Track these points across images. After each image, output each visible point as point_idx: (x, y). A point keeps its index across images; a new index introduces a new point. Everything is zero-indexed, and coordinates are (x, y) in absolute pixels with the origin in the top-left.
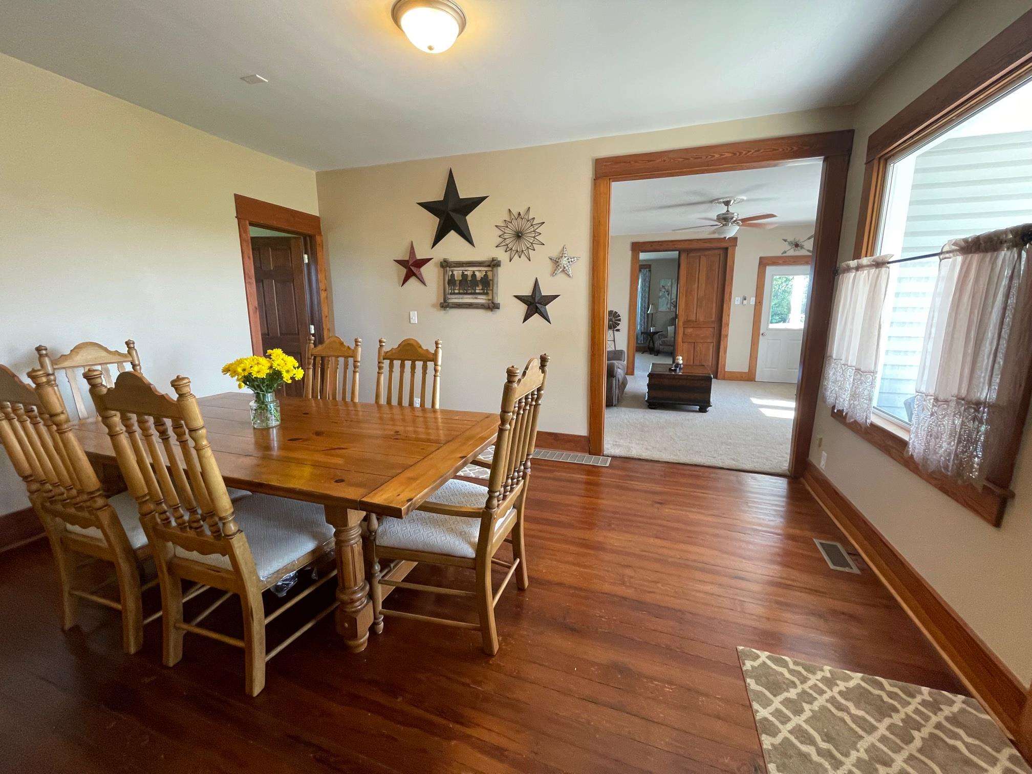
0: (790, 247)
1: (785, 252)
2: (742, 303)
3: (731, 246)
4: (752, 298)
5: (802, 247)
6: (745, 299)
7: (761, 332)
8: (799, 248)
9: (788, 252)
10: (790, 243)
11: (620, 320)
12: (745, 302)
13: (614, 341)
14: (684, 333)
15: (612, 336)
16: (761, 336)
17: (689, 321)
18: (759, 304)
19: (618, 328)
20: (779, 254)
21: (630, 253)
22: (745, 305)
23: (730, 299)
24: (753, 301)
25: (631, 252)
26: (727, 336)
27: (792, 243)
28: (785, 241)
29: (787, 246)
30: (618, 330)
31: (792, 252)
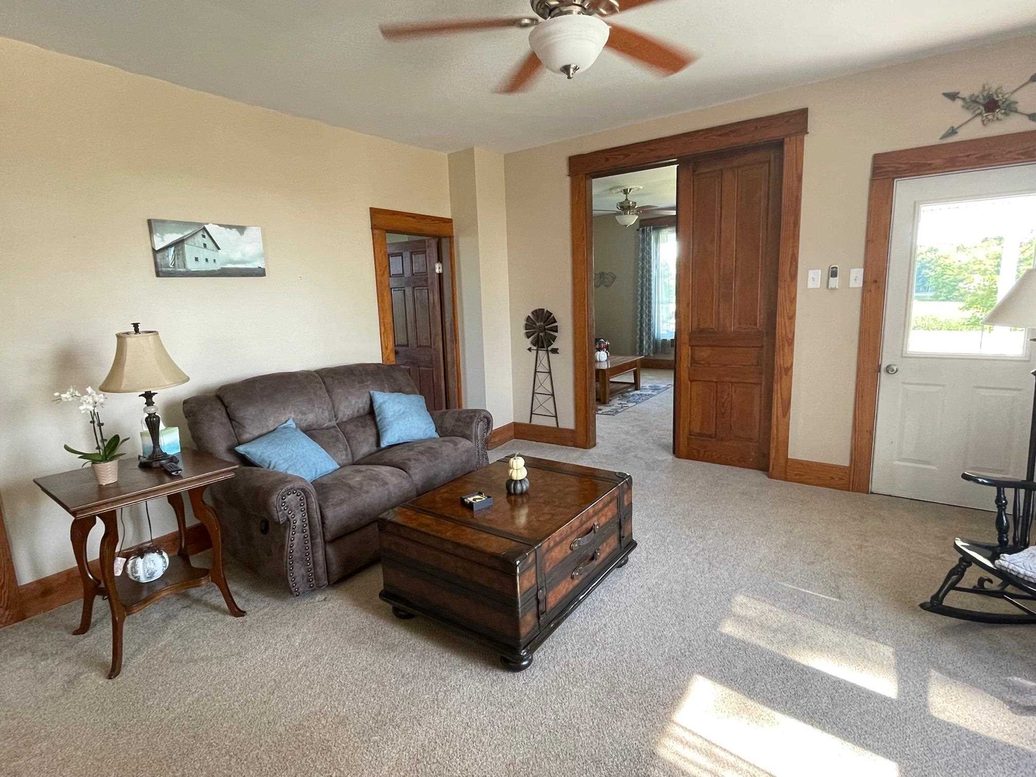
0: (968, 115)
1: (953, 132)
2: (828, 285)
3: (789, 135)
4: (854, 271)
5: (1010, 109)
6: (834, 274)
7: (884, 366)
8: (999, 113)
9: (960, 131)
10: (971, 103)
11: (555, 329)
12: (834, 282)
13: (550, 372)
16: (883, 376)
18: (873, 287)
19: (554, 345)
20: (934, 140)
21: (566, 182)
22: (835, 289)
23: (794, 277)
24: (856, 277)
25: (568, 179)
26: (788, 370)
27: (975, 102)
28: (953, 96)
29: (956, 114)
30: (555, 351)
31: (975, 129)
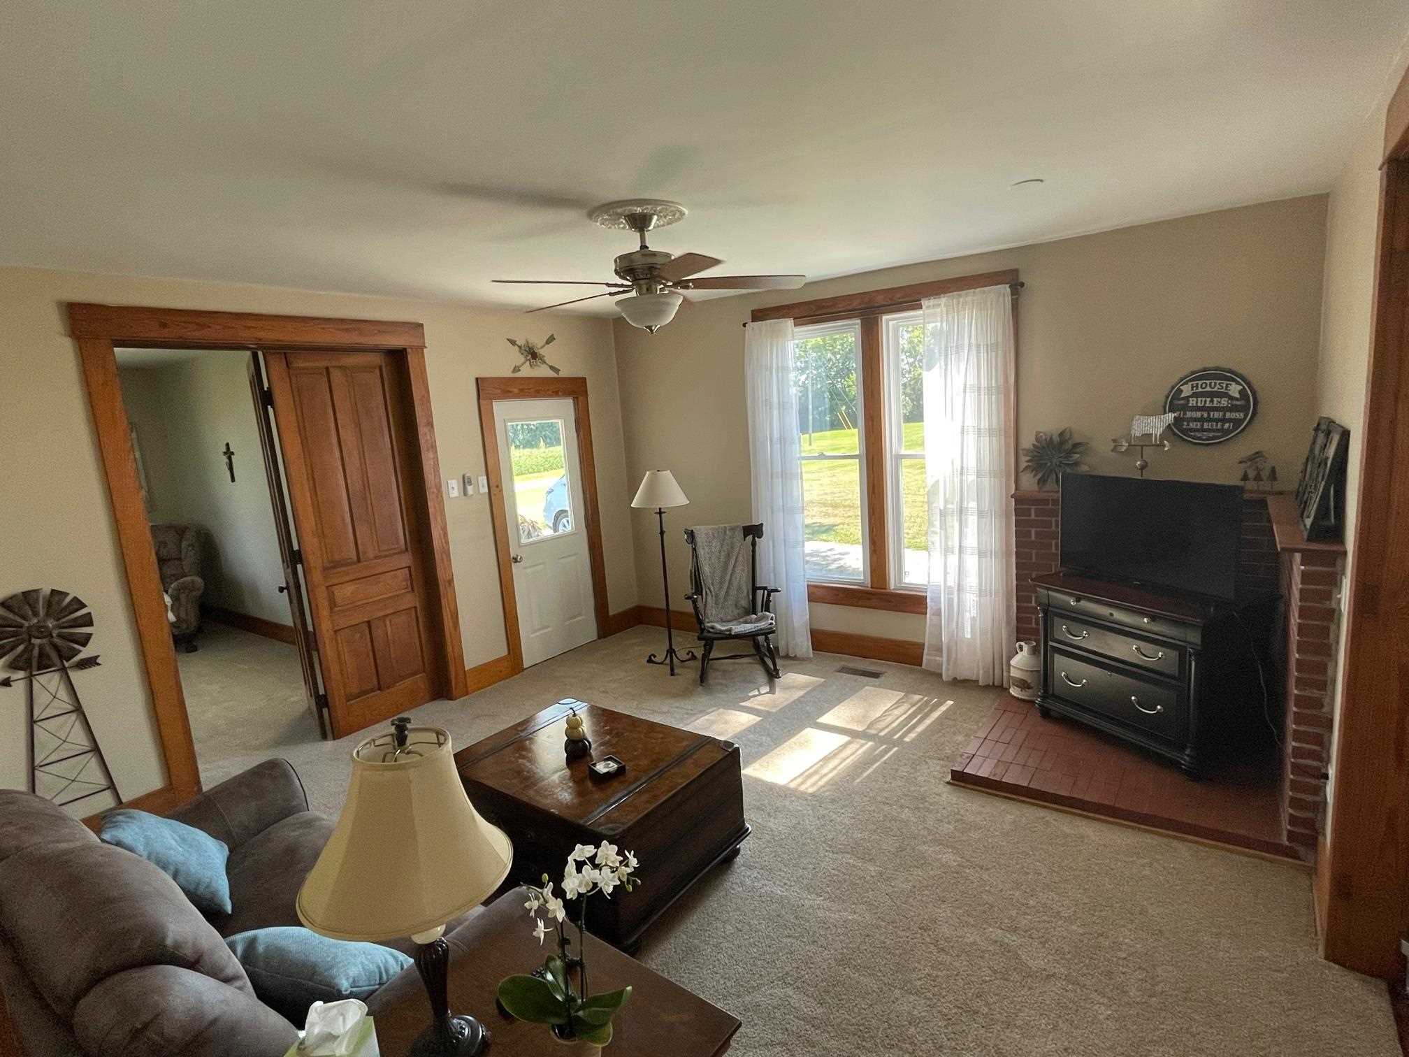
2: (465, 493)
3: (412, 347)
4: (480, 478)
6: (467, 482)
7: (515, 555)
11: (88, 621)
12: (469, 490)
14: (333, 604)
15: (63, 694)
17: (336, 564)
18: (496, 491)
19: (85, 653)
22: (471, 496)
23: (439, 487)
24: (483, 484)
30: (91, 662)
31: (526, 371)
